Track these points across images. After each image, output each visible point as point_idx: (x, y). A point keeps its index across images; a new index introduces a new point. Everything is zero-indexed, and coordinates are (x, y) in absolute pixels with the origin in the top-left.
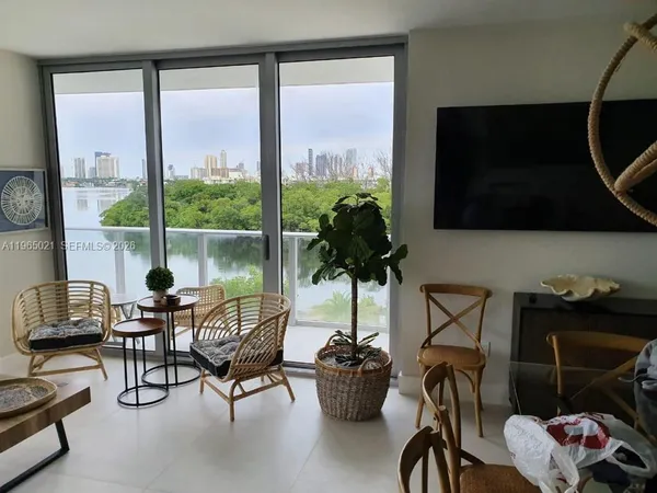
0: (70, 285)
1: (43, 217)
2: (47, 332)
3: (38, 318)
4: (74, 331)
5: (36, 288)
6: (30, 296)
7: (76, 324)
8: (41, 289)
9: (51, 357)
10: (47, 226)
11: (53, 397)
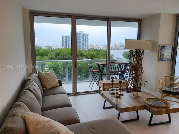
0: (175, 78)
1: (170, 58)
2: (167, 89)
3: (165, 85)
4: (175, 91)
5: (166, 77)
6: (164, 79)
7: (176, 89)
8: (167, 77)
9: (167, 96)
10: (171, 60)
11: (169, 107)
